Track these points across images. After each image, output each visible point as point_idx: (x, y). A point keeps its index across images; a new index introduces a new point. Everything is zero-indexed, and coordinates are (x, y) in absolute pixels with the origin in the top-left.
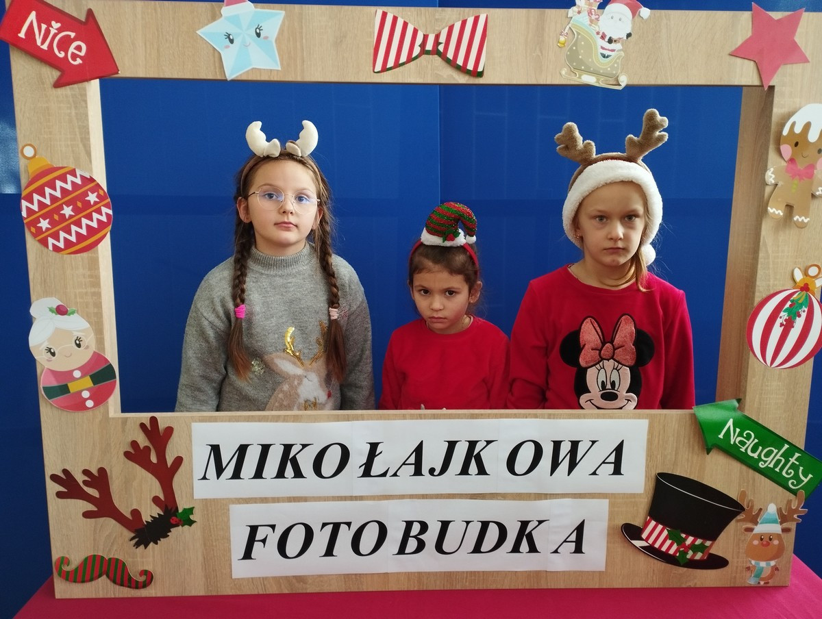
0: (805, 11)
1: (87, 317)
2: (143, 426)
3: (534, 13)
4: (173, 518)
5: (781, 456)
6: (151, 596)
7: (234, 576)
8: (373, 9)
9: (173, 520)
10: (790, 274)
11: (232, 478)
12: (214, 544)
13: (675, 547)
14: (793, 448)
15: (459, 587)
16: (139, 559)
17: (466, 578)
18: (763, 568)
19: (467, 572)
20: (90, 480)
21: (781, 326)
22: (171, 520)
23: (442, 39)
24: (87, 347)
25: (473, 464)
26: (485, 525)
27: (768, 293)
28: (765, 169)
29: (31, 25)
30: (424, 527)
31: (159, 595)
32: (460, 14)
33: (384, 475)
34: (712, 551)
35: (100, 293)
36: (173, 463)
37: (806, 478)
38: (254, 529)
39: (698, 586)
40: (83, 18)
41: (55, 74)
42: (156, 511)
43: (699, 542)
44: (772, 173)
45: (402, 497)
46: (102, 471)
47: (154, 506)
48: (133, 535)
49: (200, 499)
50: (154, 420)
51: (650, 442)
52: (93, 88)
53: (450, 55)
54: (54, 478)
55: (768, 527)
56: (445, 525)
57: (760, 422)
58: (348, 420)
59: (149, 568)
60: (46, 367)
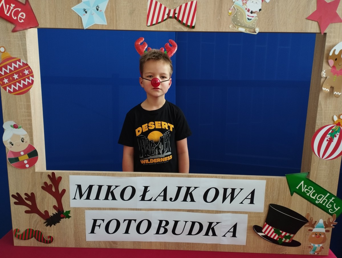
1: (26, 129)
2: (49, 176)
4: (62, 215)
5: (326, 198)
6: (53, 246)
7: (87, 241)
9: (62, 216)
10: (332, 117)
11: (86, 199)
12: (79, 226)
13: (277, 236)
14: (331, 195)
15: (182, 249)
16: (48, 231)
17: (185, 246)
18: (316, 247)
19: (185, 243)
20: (27, 197)
21: (327, 141)
23: (177, 12)
24: (26, 142)
25: (189, 197)
26: (193, 223)
27: (321, 126)
29: (2, 5)
30: (167, 223)
31: (56, 246)
33: (150, 200)
34: (294, 239)
35: (31, 119)
36: (62, 192)
37: (337, 209)
38: (95, 221)
39: (287, 254)
40: (24, 2)
41: (13, 26)
42: (55, 212)
43: (288, 234)
45: (158, 210)
46: (32, 194)
47: (54, 209)
48: (45, 221)
49: (73, 207)
50: (53, 173)
51: (267, 190)
53: (180, 19)
54: (13, 196)
55: (319, 229)
56: (176, 222)
57: (317, 183)
58: (135, 177)
59: (52, 235)
60: (10, 150)
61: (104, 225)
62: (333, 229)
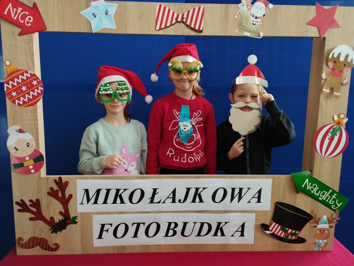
0: (339, 6)
1: (32, 134)
2: (55, 181)
3: (224, 5)
4: (68, 221)
5: (328, 195)
6: (58, 254)
7: (94, 246)
8: (155, 3)
9: (68, 222)
11: (94, 204)
12: (86, 232)
13: (283, 234)
14: (334, 192)
15: (191, 251)
16: (53, 238)
17: (194, 247)
18: (321, 243)
19: (194, 244)
20: (32, 204)
21: (328, 139)
22: (67, 222)
23: (185, 16)
24: (32, 147)
25: (197, 197)
26: (202, 224)
27: (323, 126)
28: (322, 73)
29: (9, 9)
30: (176, 225)
31: (62, 254)
32: (192, 6)
33: (159, 202)
34: (300, 236)
35: (38, 123)
36: (68, 197)
37: (339, 204)
38: (103, 226)
39: (294, 250)
40: (31, 6)
41: (20, 30)
42: (61, 218)
43: (294, 232)
44: (325, 74)
45: (167, 212)
46: (38, 200)
47: (60, 216)
48: (50, 228)
49: (80, 213)
50: (60, 178)
51: (273, 188)
52: (36, 36)
53: (188, 23)
54: (17, 203)
55: (323, 225)
56: (185, 224)
57: (320, 180)
58: (144, 179)
59: (58, 242)
60: (14, 155)
61: (111, 230)
62: (336, 224)
